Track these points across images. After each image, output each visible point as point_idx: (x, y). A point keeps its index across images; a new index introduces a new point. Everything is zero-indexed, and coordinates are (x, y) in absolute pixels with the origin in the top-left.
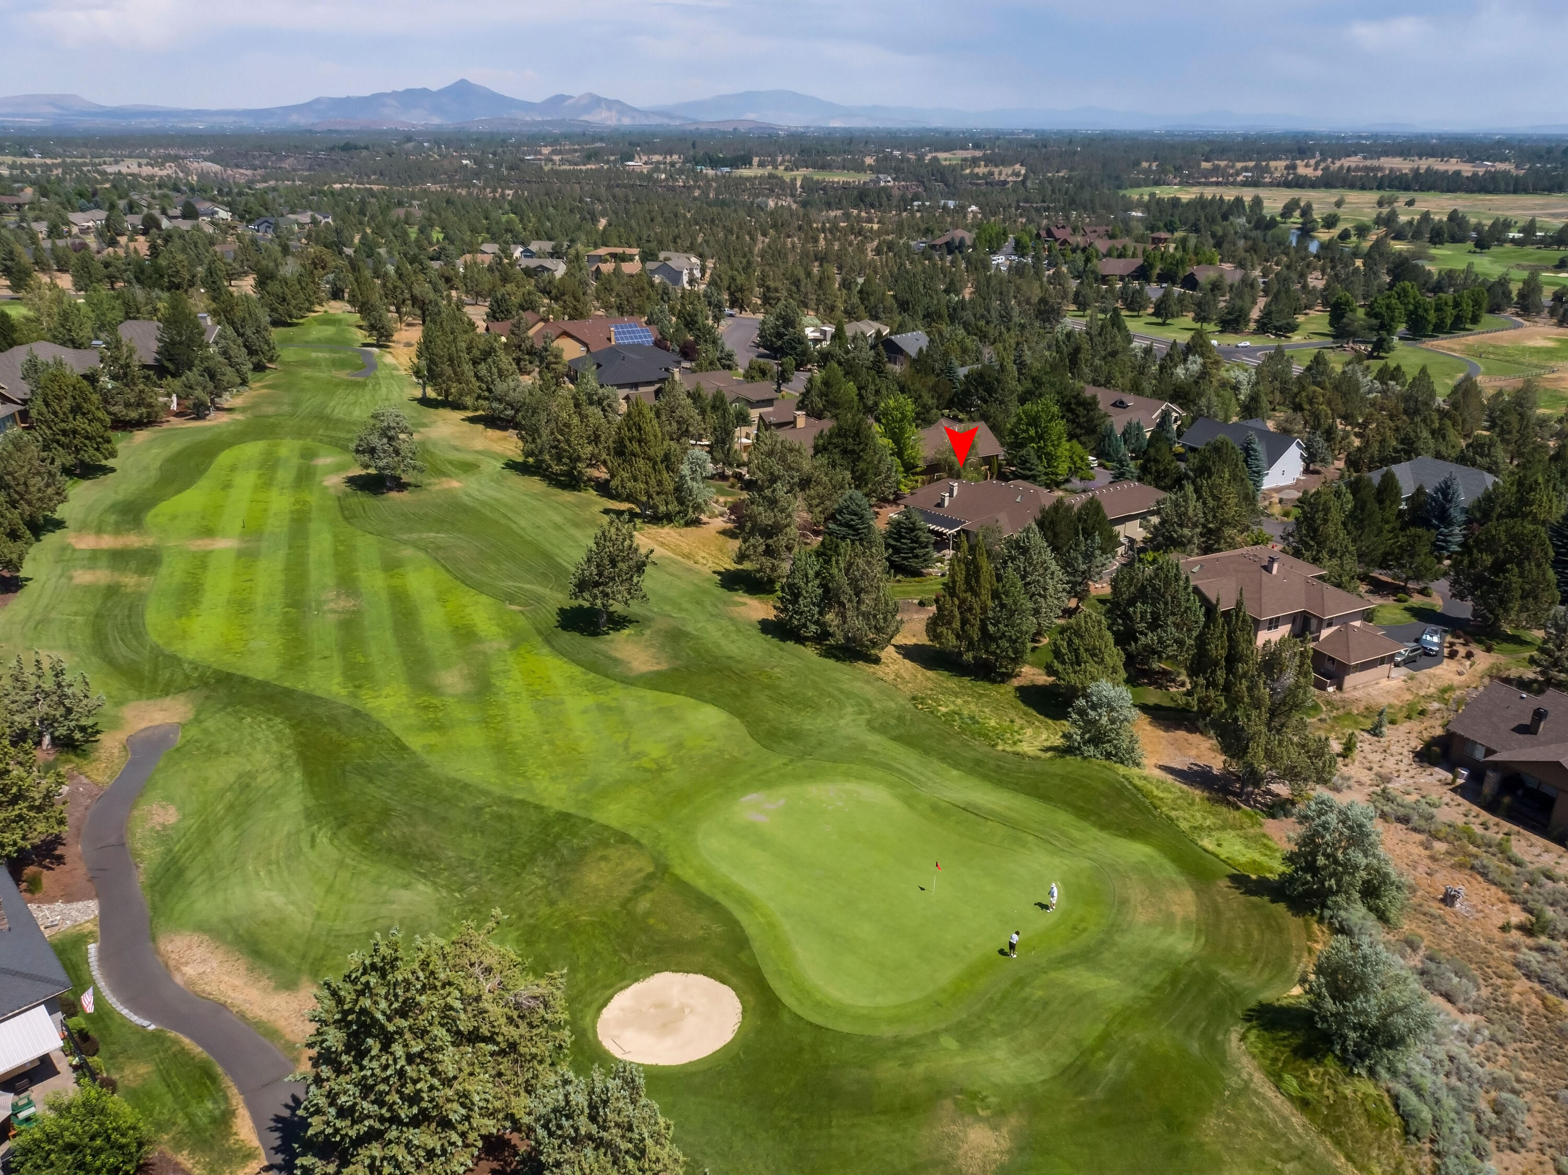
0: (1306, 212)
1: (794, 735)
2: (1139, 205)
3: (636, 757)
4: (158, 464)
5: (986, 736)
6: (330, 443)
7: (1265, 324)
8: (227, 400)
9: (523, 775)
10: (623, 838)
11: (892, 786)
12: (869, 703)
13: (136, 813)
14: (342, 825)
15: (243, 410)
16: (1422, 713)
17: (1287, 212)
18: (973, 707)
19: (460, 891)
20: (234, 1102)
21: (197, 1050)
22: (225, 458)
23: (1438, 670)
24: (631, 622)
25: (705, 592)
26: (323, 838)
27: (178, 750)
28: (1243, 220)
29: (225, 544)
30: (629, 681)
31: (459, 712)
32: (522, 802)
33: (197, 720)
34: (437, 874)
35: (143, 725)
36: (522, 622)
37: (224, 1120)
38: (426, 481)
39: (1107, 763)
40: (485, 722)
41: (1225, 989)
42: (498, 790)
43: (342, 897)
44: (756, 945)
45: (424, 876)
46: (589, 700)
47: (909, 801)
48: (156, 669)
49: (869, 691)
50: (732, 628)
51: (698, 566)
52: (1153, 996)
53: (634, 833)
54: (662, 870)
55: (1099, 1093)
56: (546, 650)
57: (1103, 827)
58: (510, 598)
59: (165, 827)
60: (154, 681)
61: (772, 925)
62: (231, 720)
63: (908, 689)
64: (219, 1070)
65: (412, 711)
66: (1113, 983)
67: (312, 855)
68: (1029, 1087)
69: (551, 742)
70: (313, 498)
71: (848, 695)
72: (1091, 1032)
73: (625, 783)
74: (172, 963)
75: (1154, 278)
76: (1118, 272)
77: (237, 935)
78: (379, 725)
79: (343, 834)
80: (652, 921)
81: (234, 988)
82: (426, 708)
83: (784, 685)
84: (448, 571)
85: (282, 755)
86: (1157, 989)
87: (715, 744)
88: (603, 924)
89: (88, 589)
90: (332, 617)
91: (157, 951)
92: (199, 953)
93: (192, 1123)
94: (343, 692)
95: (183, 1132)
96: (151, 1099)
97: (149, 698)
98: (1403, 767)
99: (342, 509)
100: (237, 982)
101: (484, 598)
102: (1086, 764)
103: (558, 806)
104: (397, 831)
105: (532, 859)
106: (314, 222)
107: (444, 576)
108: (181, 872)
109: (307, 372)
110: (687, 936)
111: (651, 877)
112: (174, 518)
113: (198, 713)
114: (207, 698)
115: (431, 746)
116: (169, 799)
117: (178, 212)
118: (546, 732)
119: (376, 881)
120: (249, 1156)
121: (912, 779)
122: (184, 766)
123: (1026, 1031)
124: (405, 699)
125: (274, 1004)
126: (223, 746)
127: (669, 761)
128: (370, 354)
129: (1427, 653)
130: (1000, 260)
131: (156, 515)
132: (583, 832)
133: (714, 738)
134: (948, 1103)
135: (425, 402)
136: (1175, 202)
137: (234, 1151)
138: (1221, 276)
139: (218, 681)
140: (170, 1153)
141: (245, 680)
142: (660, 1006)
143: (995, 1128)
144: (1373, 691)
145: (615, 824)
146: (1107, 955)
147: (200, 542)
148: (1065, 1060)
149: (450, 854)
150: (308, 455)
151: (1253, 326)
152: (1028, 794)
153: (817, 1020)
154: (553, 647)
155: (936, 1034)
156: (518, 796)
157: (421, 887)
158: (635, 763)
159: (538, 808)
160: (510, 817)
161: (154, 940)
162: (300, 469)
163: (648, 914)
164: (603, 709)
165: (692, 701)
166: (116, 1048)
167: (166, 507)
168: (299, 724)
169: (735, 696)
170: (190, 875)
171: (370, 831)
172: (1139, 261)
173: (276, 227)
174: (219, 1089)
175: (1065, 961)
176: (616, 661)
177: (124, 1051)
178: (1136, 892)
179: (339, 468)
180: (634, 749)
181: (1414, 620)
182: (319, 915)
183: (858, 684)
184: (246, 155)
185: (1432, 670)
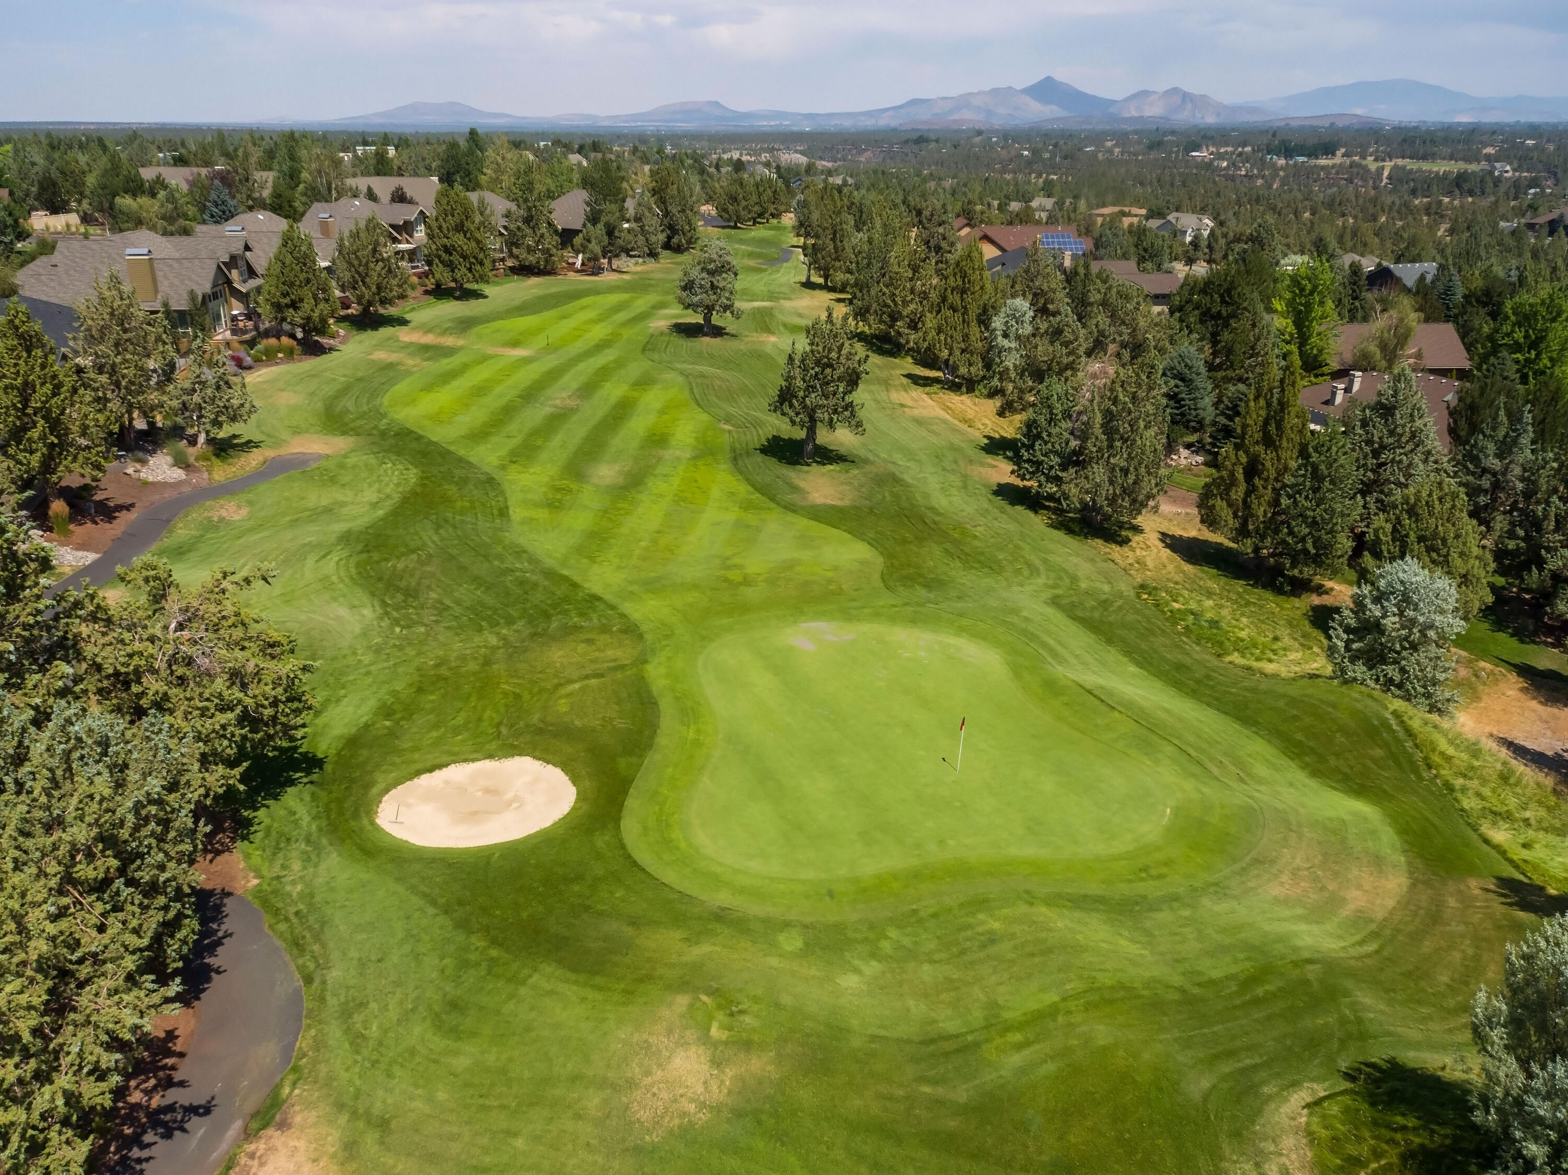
1: (936, 584)
3: (729, 568)
5: (1218, 644)
9: (592, 558)
10: (629, 629)
12: (1075, 581)
14: (365, 551)
18: (1226, 612)
25: (956, 449)
27: (304, 472)
29: (518, 353)
30: (793, 508)
31: (588, 498)
32: (564, 578)
33: (344, 456)
35: (297, 450)
38: (748, 335)
40: (605, 511)
41: (1343, 1021)
42: (549, 563)
44: (653, 758)
46: (732, 515)
48: (358, 418)
49: (1084, 569)
50: (959, 484)
51: (970, 429)
52: (1193, 990)
53: (646, 627)
54: (639, 664)
56: (726, 466)
58: (727, 418)
60: (344, 425)
61: (698, 744)
62: (374, 462)
63: (1142, 577)
65: (542, 489)
66: (1138, 951)
68: (838, 1032)
69: (654, 541)
71: (1053, 568)
72: (1028, 1000)
73: (690, 586)
78: (501, 493)
82: (559, 490)
83: (977, 543)
84: (692, 393)
85: (387, 496)
86: (1209, 983)
87: (830, 574)
88: (517, 697)
89: (374, 363)
90: (548, 410)
94: (496, 463)
97: (325, 434)
99: (646, 342)
101: (702, 416)
103: (596, 590)
105: (511, 622)
107: (684, 396)
110: (578, 724)
111: (616, 668)
112: (496, 331)
113: (351, 451)
114: (372, 443)
115: (531, 519)
118: (659, 532)
122: (295, 484)
123: (926, 967)
124: (546, 479)
126: (345, 479)
127: (762, 578)
132: (594, 615)
133: (835, 570)
134: (682, 1001)
135: (806, 286)
139: (397, 435)
141: (419, 438)
142: (492, 791)
143: (716, 1063)
145: (636, 615)
146: (1164, 916)
147: (499, 349)
148: (950, 1024)
150: (657, 306)
153: (643, 855)
154: (736, 465)
155: (787, 925)
158: (721, 573)
162: (640, 314)
163: (567, 696)
164: (739, 525)
169: (903, 541)
175: (1081, 901)
176: (795, 489)
178: (1295, 857)
179: (676, 317)
180: (736, 561)
183: (1074, 560)
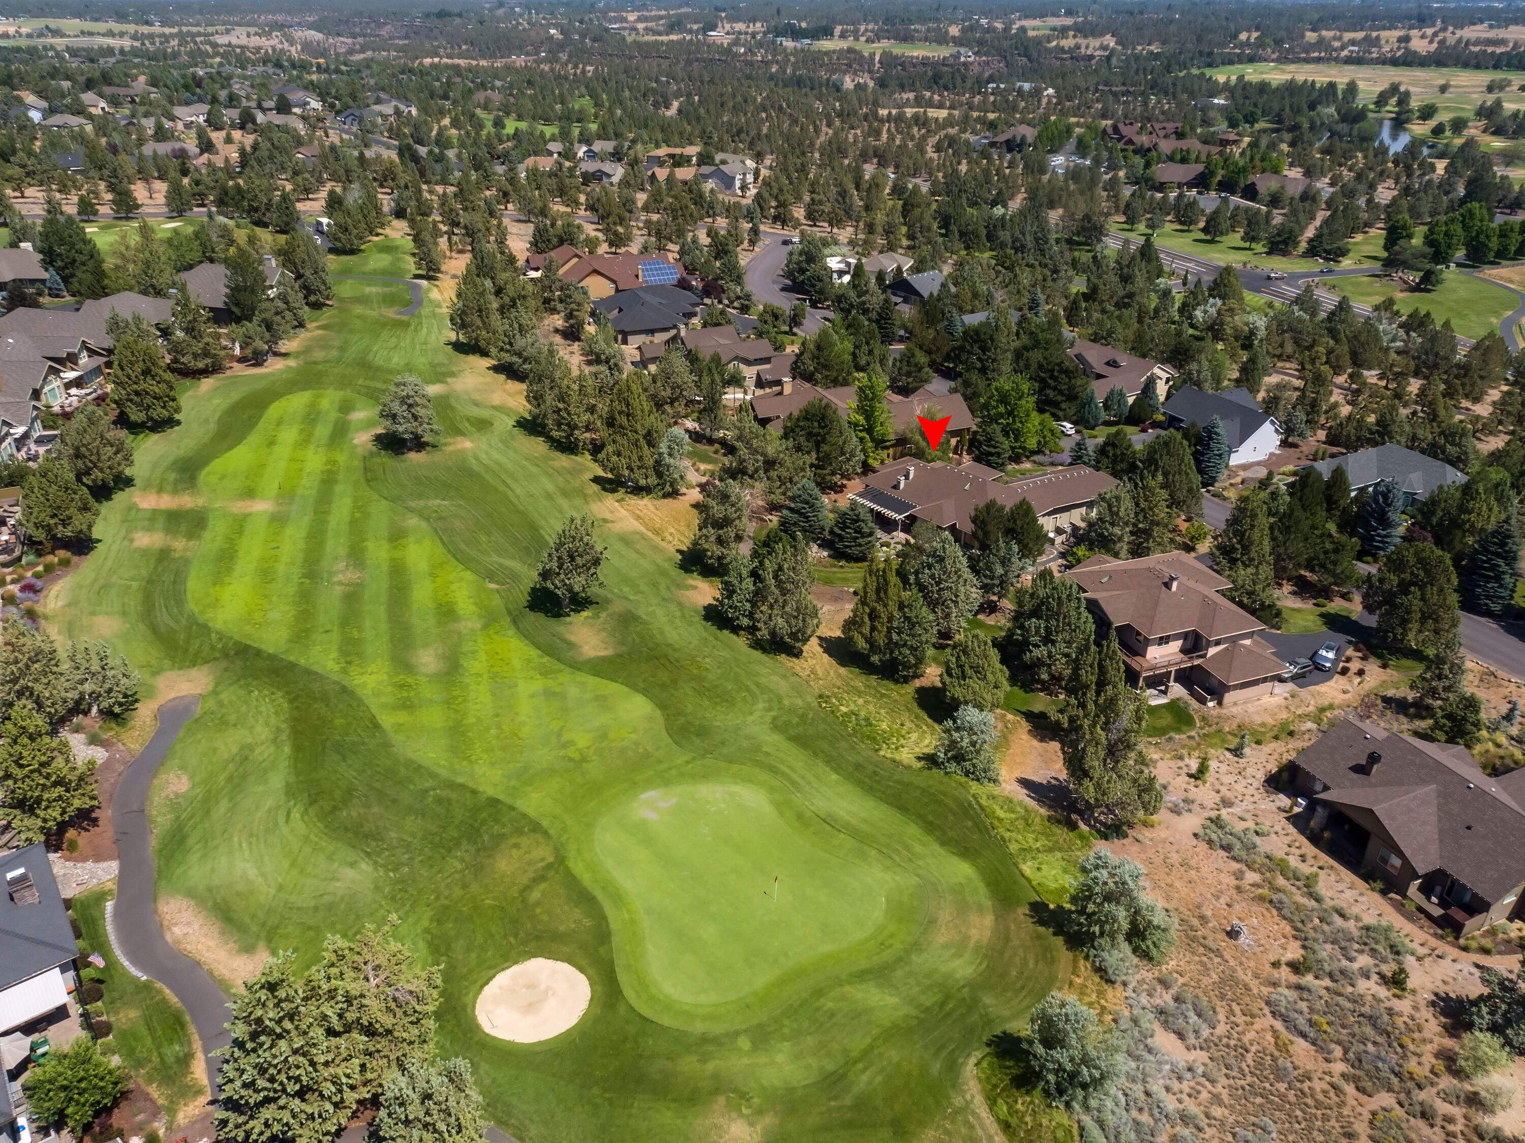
0: (1404, 98)
1: (703, 732)
2: (1227, 88)
3: (564, 746)
4: (218, 415)
5: (874, 739)
6: (366, 395)
7: (1314, 247)
8: (285, 346)
9: (467, 759)
10: (536, 827)
11: (771, 790)
12: (780, 698)
13: (156, 782)
14: (313, 802)
15: (297, 355)
16: (1291, 734)
17: (1381, 100)
18: (871, 707)
19: (395, 870)
20: (195, 1046)
21: (174, 1000)
22: (275, 410)
23: (1323, 688)
24: (591, 603)
25: (663, 573)
26: (296, 815)
27: (196, 721)
28: (1332, 110)
29: (262, 507)
30: (576, 666)
31: (429, 691)
32: (462, 786)
33: (215, 692)
34: (379, 854)
35: (172, 695)
36: (497, 601)
37: (185, 1060)
38: (443, 441)
39: (964, 779)
40: (448, 703)
41: (981, 1016)
42: (444, 773)
43: (302, 871)
44: (615, 940)
45: (368, 854)
46: (538, 685)
47: (781, 806)
48: (188, 639)
49: (783, 687)
50: (678, 614)
51: (664, 544)
52: (922, 1015)
53: (545, 823)
54: (560, 859)
55: (848, 1101)
56: (512, 632)
57: (943, 843)
58: (490, 576)
59: (177, 795)
60: (186, 652)
61: (633, 922)
62: (242, 692)
63: (817, 687)
64: (187, 1018)
65: (390, 689)
66: (894, 1000)
67: (285, 830)
68: (791, 1090)
69: (499, 727)
70: (342, 458)
71: (764, 689)
72: (858, 1043)
73: (551, 771)
74: (166, 923)
75: (1214, 186)
76: (1177, 179)
77: (215, 903)
78: (360, 702)
79: (312, 811)
80: (538, 910)
81: (209, 948)
82: (402, 686)
83: (710, 676)
84: (443, 543)
85: (278, 728)
86: (927, 1010)
87: (633, 736)
88: (502, 909)
89: (144, 553)
90: (338, 589)
91: (155, 912)
92: (187, 916)
93: (162, 1060)
94: (336, 668)
95: (155, 1068)
96: (135, 1039)
97: (180, 669)
98: (1251, 790)
99: (366, 470)
100: (211, 943)
101: (468, 575)
102: (946, 779)
103: (489, 790)
104: (353, 812)
105: (458, 844)
106: (398, 112)
107: (439, 549)
108: (183, 839)
109: (359, 310)
110: (562, 928)
111: (549, 867)
112: (223, 477)
113: (217, 685)
114: (226, 670)
115: (400, 725)
116: (184, 768)
117: (271, 104)
118: (497, 715)
119: (330, 859)
120: (199, 1092)
121: (793, 783)
122: (199, 736)
124: (385, 677)
125: (235, 965)
126: (233, 718)
127: (592, 751)
128: (419, 287)
129: (1319, 668)
130: (1058, 161)
131: (209, 474)
132: (505, 820)
133: (635, 731)
134: (722, 1099)
135: (458, 347)
136: (1263, 87)
137: (190, 1087)
138: (1282, 187)
139: (237, 653)
140: (143, 1086)
141: (258, 653)
142: (531, 986)
144: (1251, 708)
145: (532, 812)
146: (899, 973)
147: (241, 504)
148: (831, 1067)
149: (393, 835)
150: (346, 408)
151: (1303, 246)
152: (890, 804)
153: (646, 1012)
154: (518, 628)
156: (460, 780)
157: (363, 866)
158: (563, 753)
159: (474, 792)
160: (449, 800)
161: (155, 901)
162: (337, 423)
163: (538, 903)
164: (549, 694)
165: (626, 689)
166: (116, 995)
167: (217, 465)
168: (296, 699)
169: (664, 686)
170: (190, 842)
171: (335, 809)
172: (1200, 168)
173: (361, 120)
174: (185, 1035)
175: (862, 976)
176: (571, 645)
177: (121, 998)
178: (945, 915)
179: (370, 424)
180: (566, 737)
181: (1324, 628)
182: (280, 888)
183: (775, 678)
184: (347, 21)
185: (1317, 688)
